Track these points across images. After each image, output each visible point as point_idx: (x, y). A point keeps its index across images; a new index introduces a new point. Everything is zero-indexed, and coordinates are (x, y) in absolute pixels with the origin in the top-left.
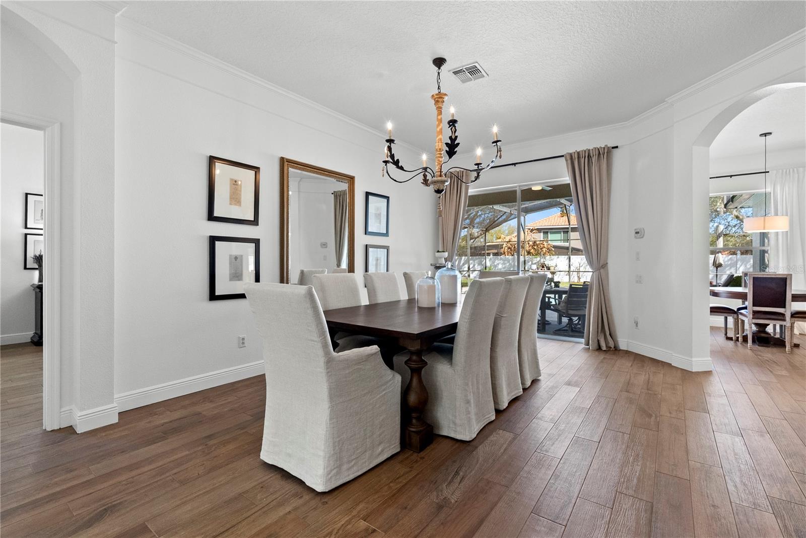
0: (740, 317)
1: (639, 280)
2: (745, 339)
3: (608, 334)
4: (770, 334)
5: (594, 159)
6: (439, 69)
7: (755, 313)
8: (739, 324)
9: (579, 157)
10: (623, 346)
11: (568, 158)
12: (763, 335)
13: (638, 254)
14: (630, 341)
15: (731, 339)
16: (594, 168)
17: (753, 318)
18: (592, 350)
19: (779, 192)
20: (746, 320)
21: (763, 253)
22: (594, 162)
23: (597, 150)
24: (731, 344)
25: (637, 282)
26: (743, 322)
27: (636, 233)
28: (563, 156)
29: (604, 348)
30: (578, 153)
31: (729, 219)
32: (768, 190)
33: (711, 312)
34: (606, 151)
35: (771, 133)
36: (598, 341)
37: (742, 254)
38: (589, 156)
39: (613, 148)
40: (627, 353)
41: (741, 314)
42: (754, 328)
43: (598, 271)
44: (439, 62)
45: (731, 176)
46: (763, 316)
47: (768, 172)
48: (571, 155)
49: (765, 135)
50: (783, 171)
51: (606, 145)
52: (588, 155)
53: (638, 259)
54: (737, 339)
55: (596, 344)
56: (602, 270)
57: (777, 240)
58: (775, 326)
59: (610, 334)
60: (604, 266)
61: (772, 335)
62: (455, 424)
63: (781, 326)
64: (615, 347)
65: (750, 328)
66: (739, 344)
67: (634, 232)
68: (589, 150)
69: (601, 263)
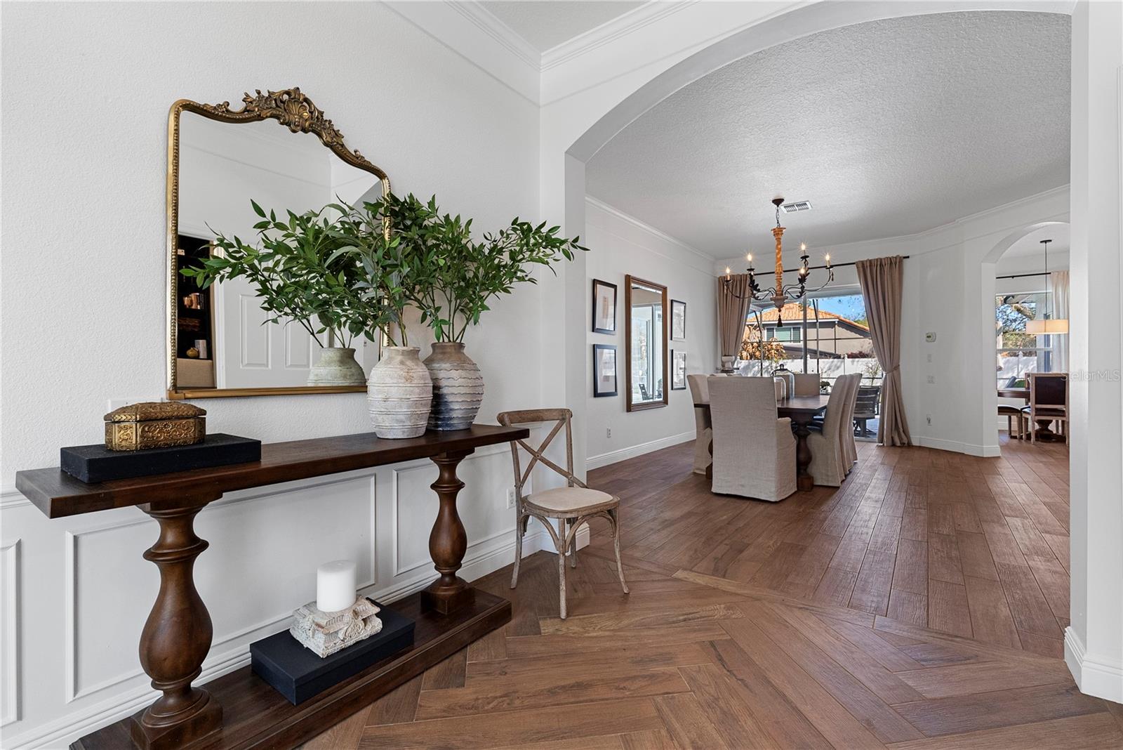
0: (1024, 415)
1: (931, 380)
2: (1029, 437)
3: (901, 430)
4: (1052, 432)
5: (886, 268)
6: (778, 206)
7: (1037, 410)
8: (1023, 422)
9: (870, 266)
10: (915, 442)
11: (860, 265)
12: (1046, 432)
13: (929, 356)
14: (923, 437)
15: (1015, 437)
16: (887, 276)
17: (1036, 415)
18: (887, 446)
19: (1060, 293)
20: (1029, 417)
21: (1047, 354)
22: (886, 270)
23: (889, 260)
24: (1015, 441)
25: (929, 382)
26: (1027, 420)
27: (928, 337)
28: (854, 263)
29: (898, 444)
30: (870, 261)
31: (1008, 312)
32: (1049, 290)
33: (999, 412)
34: (898, 261)
35: (1051, 241)
36: (892, 438)
37: (1025, 355)
38: (881, 265)
39: (905, 258)
40: (920, 448)
41: (1025, 412)
42: (1037, 427)
43: (890, 374)
44: (778, 202)
45: (1013, 277)
46: (1045, 413)
47: (1050, 273)
48: (862, 262)
49: (1046, 242)
50: (1064, 273)
51: (898, 256)
52: (880, 263)
53: (929, 361)
54: (1021, 438)
55: (890, 442)
56: (895, 372)
57: (1060, 341)
58: (1057, 422)
59: (904, 431)
60: (897, 368)
61: (1055, 432)
62: (827, 476)
63: (1063, 422)
64: (908, 444)
65: (1033, 427)
66: (1023, 441)
67: (925, 336)
68: (881, 259)
69: (894, 365)
